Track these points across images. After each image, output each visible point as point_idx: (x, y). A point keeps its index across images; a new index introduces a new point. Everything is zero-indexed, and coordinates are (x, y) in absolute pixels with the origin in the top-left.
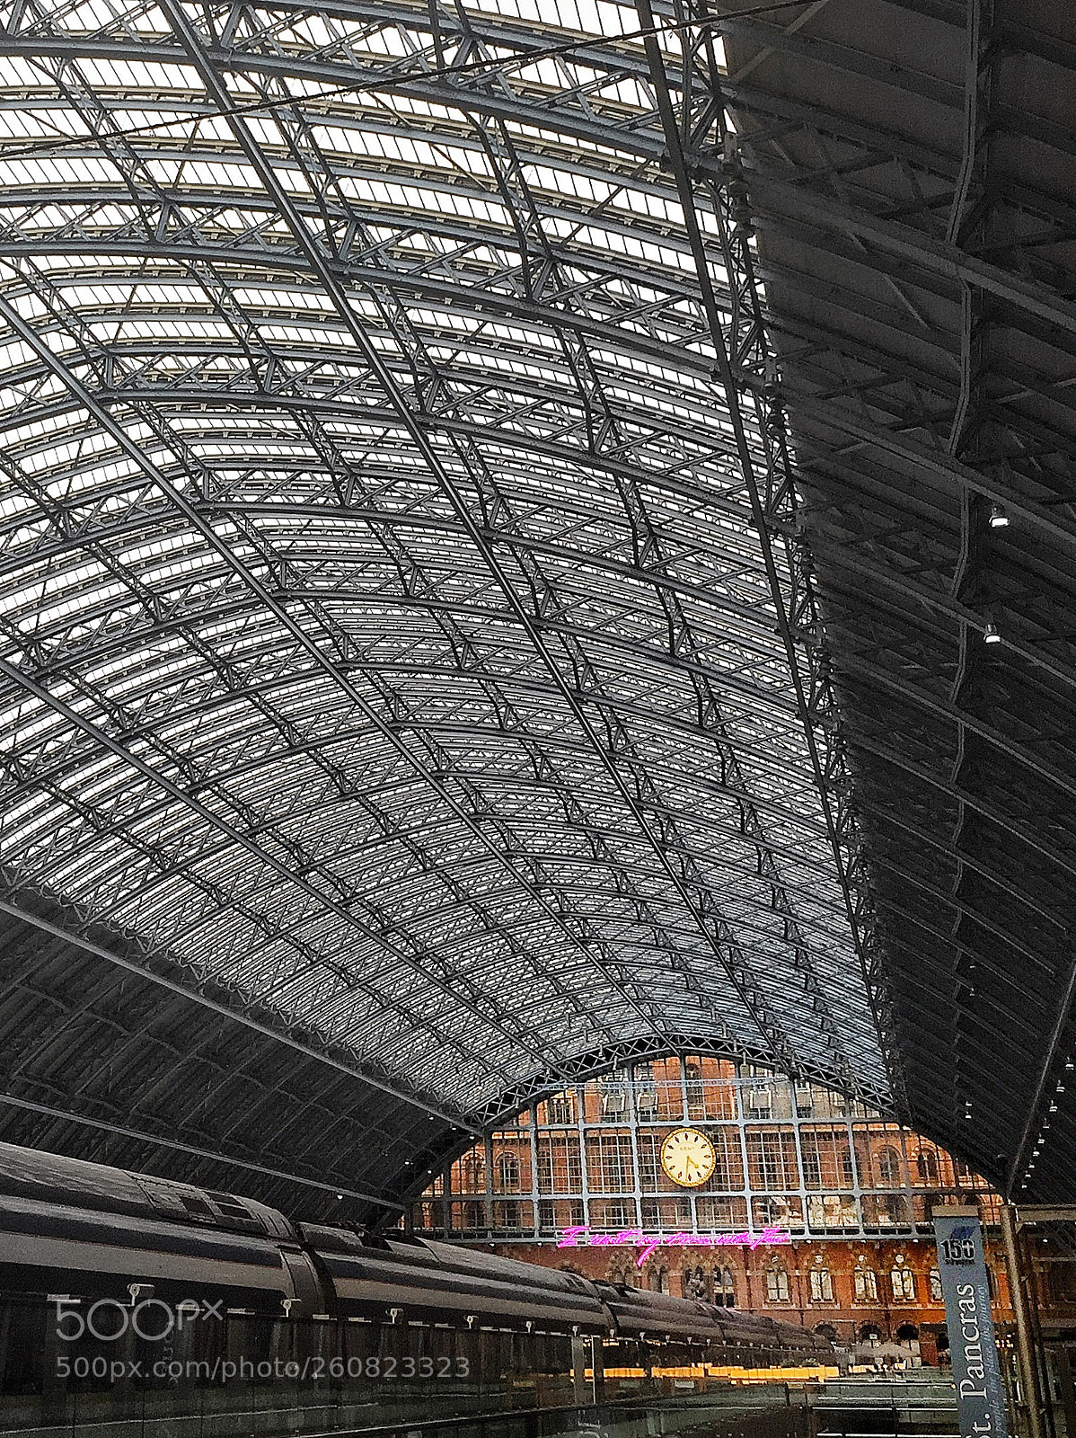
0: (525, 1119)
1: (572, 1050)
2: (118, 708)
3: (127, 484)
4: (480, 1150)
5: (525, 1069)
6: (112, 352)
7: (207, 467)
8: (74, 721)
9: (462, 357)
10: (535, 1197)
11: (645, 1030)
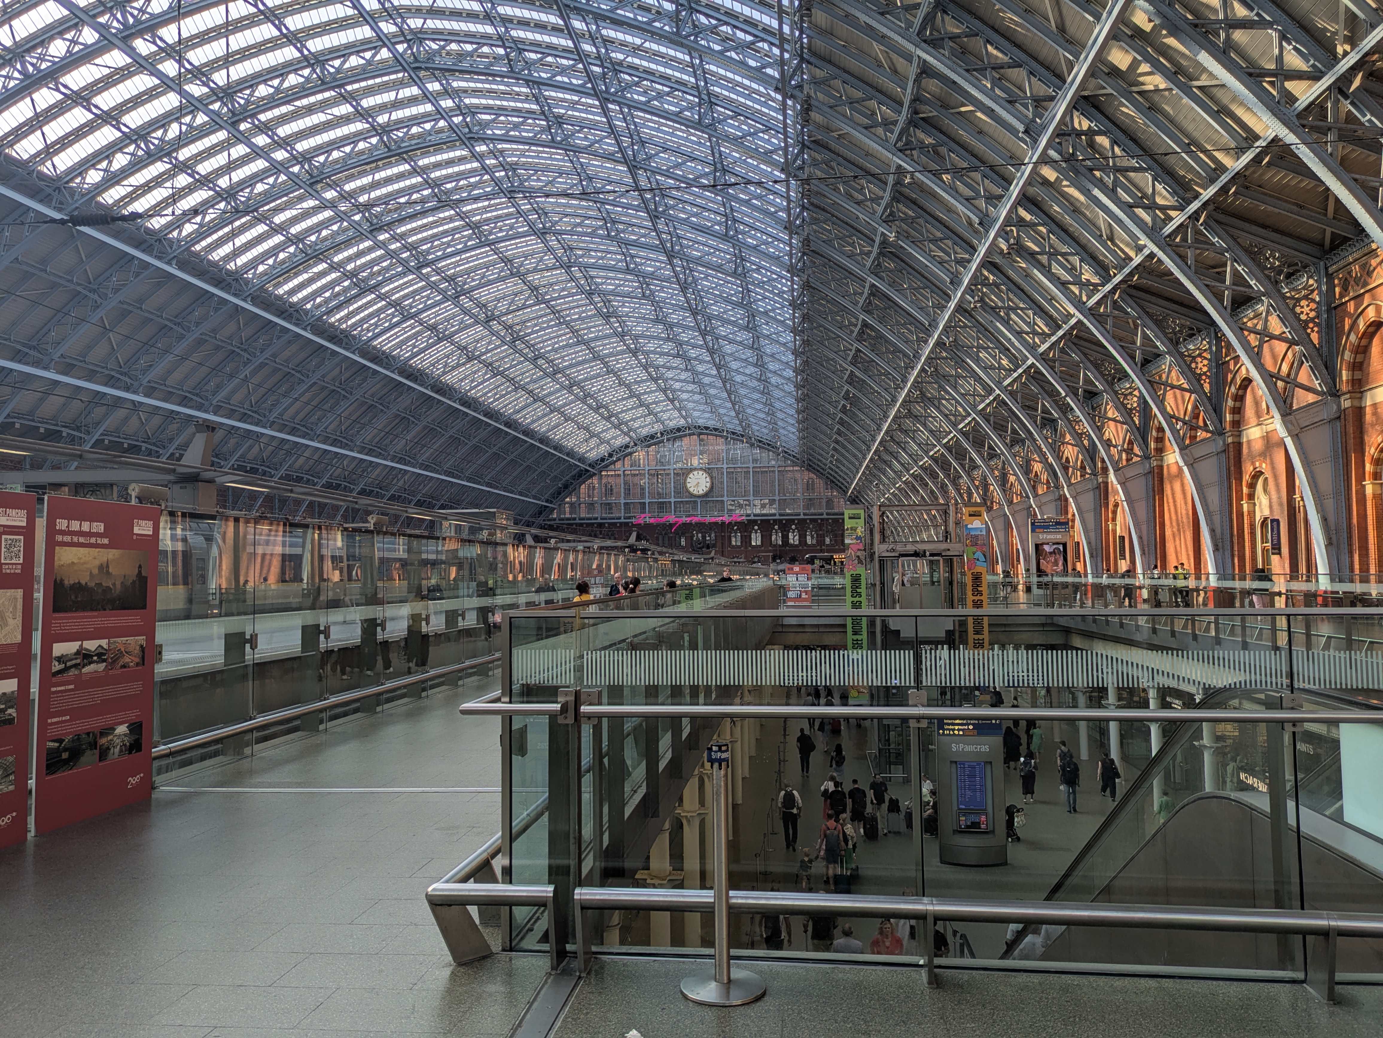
0: (619, 465)
1: (644, 432)
2: (415, 248)
3: (425, 117)
4: (595, 480)
5: (621, 441)
6: (418, 36)
7: (472, 111)
8: (391, 254)
9: (629, 59)
10: (623, 501)
11: (682, 422)
